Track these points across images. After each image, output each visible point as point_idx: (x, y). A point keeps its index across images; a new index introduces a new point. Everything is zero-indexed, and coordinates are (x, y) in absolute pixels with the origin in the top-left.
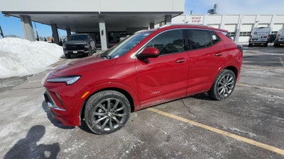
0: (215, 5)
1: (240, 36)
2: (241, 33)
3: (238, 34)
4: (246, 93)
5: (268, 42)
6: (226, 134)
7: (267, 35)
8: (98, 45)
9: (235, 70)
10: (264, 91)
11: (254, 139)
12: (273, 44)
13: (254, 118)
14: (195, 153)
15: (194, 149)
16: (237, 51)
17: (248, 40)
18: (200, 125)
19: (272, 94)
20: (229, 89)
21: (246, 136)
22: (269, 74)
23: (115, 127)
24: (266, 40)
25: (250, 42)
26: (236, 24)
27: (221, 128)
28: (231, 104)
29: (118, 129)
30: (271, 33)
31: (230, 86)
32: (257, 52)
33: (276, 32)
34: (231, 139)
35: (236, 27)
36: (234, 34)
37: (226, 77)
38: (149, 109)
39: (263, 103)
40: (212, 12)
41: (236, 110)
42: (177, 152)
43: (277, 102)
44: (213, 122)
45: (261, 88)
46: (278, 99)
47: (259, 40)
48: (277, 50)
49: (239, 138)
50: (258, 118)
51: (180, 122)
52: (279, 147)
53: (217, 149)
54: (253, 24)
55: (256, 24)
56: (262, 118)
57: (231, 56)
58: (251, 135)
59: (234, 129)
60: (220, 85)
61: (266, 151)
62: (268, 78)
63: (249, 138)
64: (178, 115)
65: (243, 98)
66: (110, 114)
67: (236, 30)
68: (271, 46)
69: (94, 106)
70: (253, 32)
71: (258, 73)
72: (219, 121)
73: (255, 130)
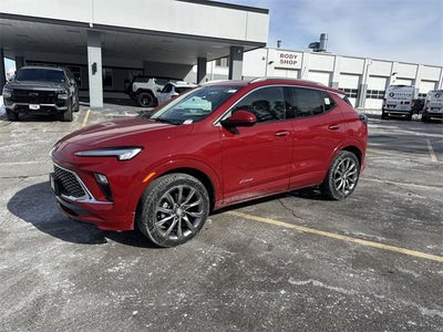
0: (323, 35)
1: (368, 97)
2: (369, 92)
3: (364, 94)
4: (375, 191)
5: (411, 113)
6: (348, 239)
7: (409, 99)
8: (83, 94)
9: (357, 153)
10: (400, 188)
11: (382, 242)
12: (420, 116)
13: (384, 221)
14: (310, 261)
15: (309, 256)
16: (360, 123)
17: (380, 107)
18: (312, 231)
19: (410, 192)
20: (350, 183)
21: (373, 240)
22: (409, 164)
23: (186, 234)
24: (409, 108)
25: (383, 110)
26: (360, 76)
27: (342, 233)
28: (353, 205)
29: (190, 237)
30: (416, 97)
31: (351, 177)
32: (394, 129)
33: (425, 95)
34: (355, 244)
35: (360, 80)
36: (357, 93)
37: (345, 162)
38: (229, 212)
39: (397, 202)
40: (317, 47)
41: (361, 212)
42: (286, 261)
43: (415, 202)
44: (330, 226)
45: (397, 184)
46: (417, 199)
47: (398, 107)
48: (425, 127)
49: (365, 243)
50: (390, 220)
51: (282, 228)
52: (410, 249)
53: (338, 255)
54: (388, 78)
55: (393, 78)
56: (393, 221)
57: (352, 131)
58: (380, 238)
59: (358, 234)
60: (338, 176)
61: (395, 253)
62: (408, 171)
63: (378, 242)
64: (278, 220)
65: (371, 197)
66: (179, 212)
67: (360, 86)
68: (417, 121)
69: (159, 195)
70: (388, 92)
71: (395, 163)
72: (338, 226)
73: (384, 233)
